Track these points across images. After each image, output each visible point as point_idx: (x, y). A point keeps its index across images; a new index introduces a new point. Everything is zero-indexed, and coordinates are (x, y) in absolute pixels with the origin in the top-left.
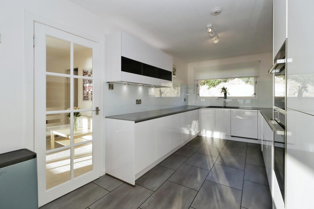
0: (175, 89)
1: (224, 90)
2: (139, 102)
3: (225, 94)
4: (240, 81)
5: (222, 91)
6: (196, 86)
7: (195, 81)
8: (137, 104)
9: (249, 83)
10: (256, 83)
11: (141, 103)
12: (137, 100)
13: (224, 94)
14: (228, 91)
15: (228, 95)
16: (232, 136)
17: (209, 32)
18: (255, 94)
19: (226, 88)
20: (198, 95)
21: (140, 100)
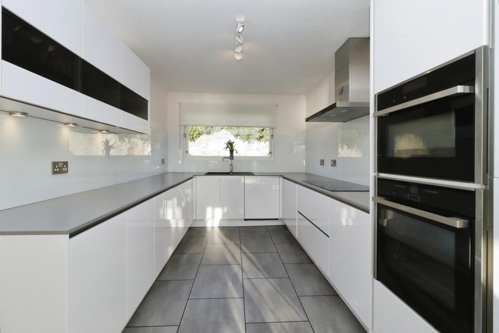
0: (124, 141)
1: (230, 145)
2: (60, 168)
3: (232, 151)
4: (228, 134)
5: (227, 147)
6: (182, 136)
7: (182, 127)
8: (55, 173)
9: (239, 137)
10: (272, 137)
11: (67, 172)
12: (55, 164)
13: (229, 152)
14: (235, 147)
15: (235, 154)
16: (245, 220)
17: (239, 33)
18: (270, 153)
19: (233, 142)
20: (187, 152)
21: (66, 163)
